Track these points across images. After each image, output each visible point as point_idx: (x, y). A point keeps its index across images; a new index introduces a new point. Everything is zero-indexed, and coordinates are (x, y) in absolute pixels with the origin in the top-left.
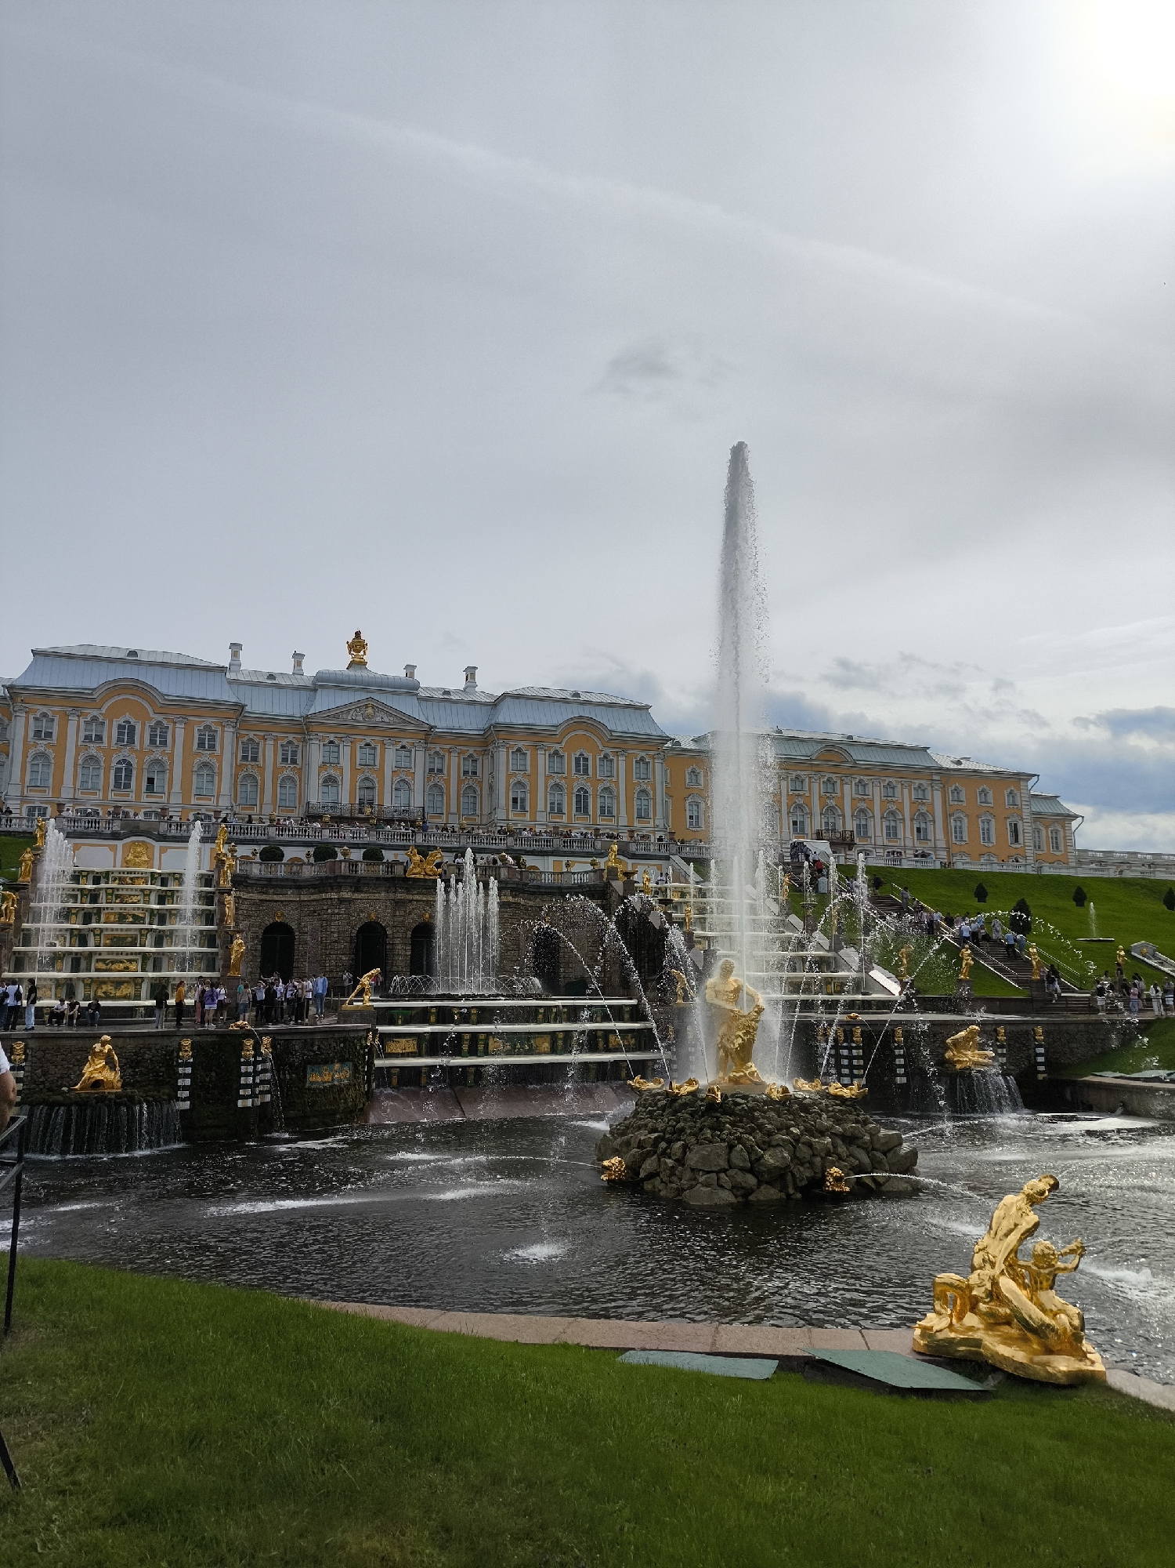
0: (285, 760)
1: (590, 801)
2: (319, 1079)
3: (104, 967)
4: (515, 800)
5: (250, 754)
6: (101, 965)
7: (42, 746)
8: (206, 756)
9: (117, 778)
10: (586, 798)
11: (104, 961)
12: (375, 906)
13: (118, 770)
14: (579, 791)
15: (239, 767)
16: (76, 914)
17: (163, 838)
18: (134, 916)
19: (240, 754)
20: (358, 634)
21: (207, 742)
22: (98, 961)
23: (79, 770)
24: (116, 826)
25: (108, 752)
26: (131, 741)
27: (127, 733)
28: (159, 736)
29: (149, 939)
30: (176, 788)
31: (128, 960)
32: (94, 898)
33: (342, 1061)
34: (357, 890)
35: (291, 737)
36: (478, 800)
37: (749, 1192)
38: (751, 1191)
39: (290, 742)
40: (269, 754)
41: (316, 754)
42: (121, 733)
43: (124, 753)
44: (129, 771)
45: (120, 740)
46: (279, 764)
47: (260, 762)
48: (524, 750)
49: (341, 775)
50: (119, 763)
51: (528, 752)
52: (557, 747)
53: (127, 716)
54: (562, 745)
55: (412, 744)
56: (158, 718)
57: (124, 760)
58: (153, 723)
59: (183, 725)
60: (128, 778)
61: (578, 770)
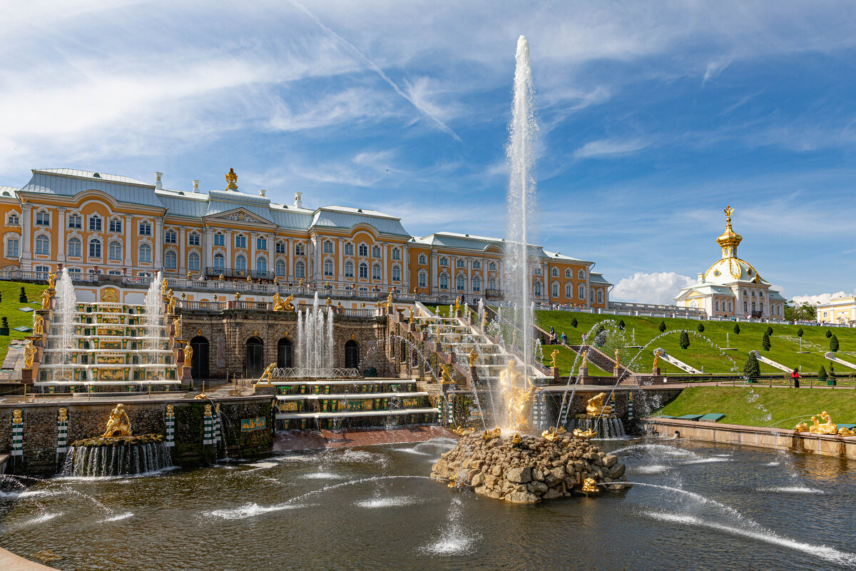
0: (191, 243)
1: (368, 271)
2: (248, 427)
3: (103, 361)
5: (170, 239)
6: (101, 360)
7: (42, 230)
8: (145, 239)
9: (92, 250)
10: (366, 269)
11: (103, 358)
12: (258, 327)
13: (92, 246)
14: (361, 265)
15: (165, 247)
16: (80, 330)
17: (125, 286)
18: (117, 331)
19: (165, 239)
20: (232, 170)
21: (145, 230)
22: (99, 357)
23: (67, 245)
24: (96, 278)
25: (85, 235)
26: (99, 228)
27: (95, 224)
28: (116, 227)
29: (129, 344)
30: (128, 256)
31: (118, 357)
32: (90, 321)
33: (260, 416)
34: (246, 318)
35: (195, 229)
36: (305, 269)
37: (543, 494)
38: (545, 493)
39: (194, 233)
40: (182, 238)
41: (210, 239)
42: (92, 224)
43: (95, 235)
44: (99, 246)
45: (92, 228)
46: (189, 245)
47: (177, 244)
48: (331, 241)
49: (226, 252)
50: (92, 241)
51: (334, 243)
52: (350, 240)
53: (96, 213)
54: (353, 239)
55: (267, 236)
56: (116, 215)
57: (95, 240)
58: (112, 218)
59: (130, 220)
60: (99, 251)
61: (361, 254)
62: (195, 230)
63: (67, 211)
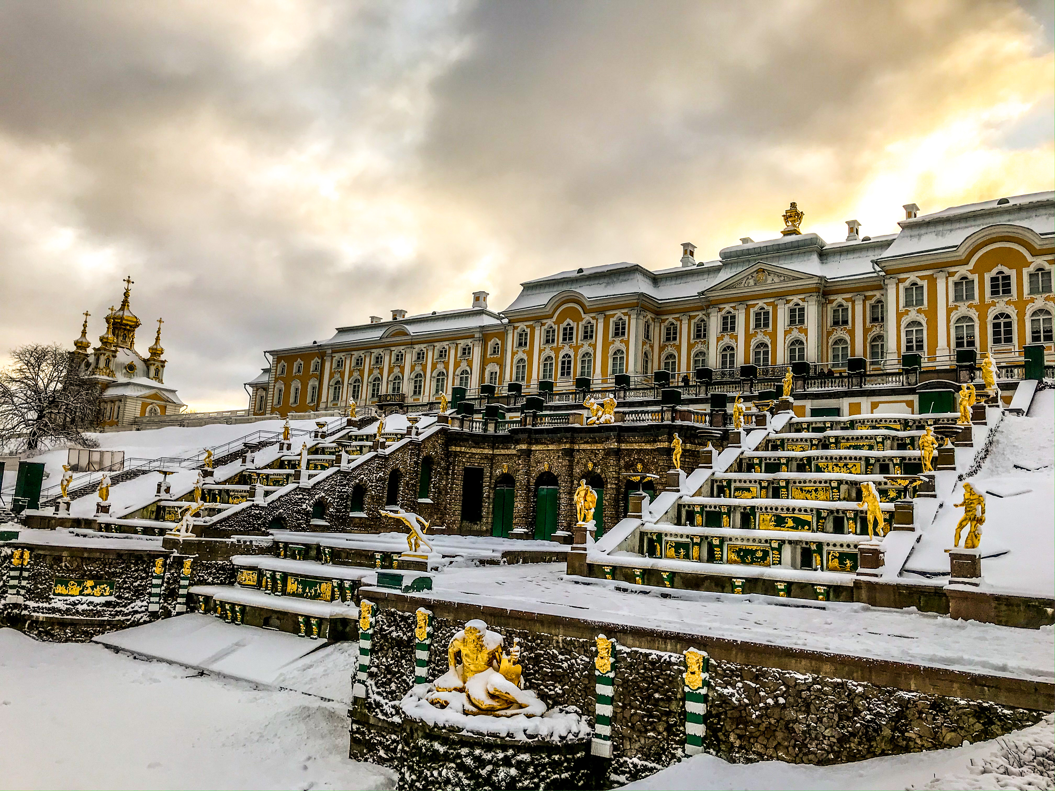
0: (698, 336)
1: (1015, 327)
4: (909, 341)
5: (672, 335)
7: (520, 353)
8: (617, 343)
9: (563, 368)
10: (1009, 325)
13: (563, 363)
14: (996, 317)
19: (664, 337)
20: (793, 205)
21: (620, 330)
23: (541, 367)
26: (571, 339)
27: (568, 334)
28: (588, 335)
30: (598, 371)
35: (700, 314)
39: (702, 320)
40: (685, 332)
41: (715, 325)
42: (565, 334)
43: (566, 350)
44: (569, 362)
45: (564, 339)
46: (692, 341)
47: (677, 342)
48: (920, 282)
49: (737, 342)
50: (564, 357)
51: (925, 283)
52: (962, 271)
53: (568, 320)
54: (971, 266)
55: (803, 300)
56: (587, 318)
57: (567, 355)
58: (584, 322)
59: (602, 320)
60: (569, 368)
61: (995, 293)
62: (700, 316)
63: (543, 325)
